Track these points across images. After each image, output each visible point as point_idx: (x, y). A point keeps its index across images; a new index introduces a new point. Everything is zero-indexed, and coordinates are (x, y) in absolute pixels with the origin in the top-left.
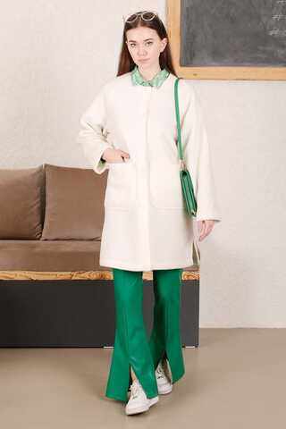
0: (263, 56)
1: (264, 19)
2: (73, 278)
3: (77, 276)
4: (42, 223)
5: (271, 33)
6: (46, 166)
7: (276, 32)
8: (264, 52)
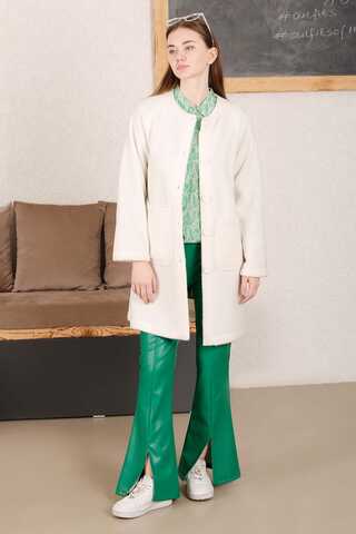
0: (268, 64)
1: (269, 20)
2: (54, 336)
3: (58, 334)
4: (14, 271)
5: (277, 36)
6: (15, 203)
7: (283, 35)
8: (269, 58)
